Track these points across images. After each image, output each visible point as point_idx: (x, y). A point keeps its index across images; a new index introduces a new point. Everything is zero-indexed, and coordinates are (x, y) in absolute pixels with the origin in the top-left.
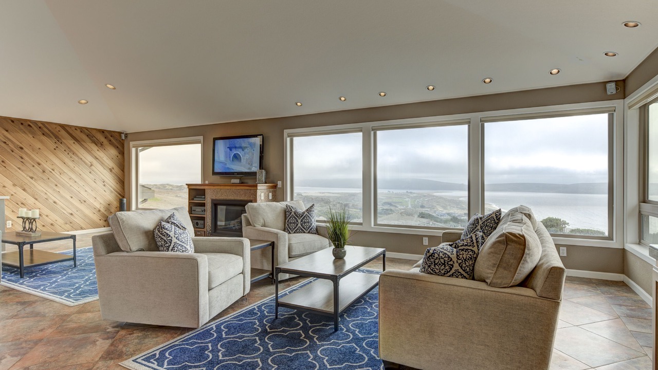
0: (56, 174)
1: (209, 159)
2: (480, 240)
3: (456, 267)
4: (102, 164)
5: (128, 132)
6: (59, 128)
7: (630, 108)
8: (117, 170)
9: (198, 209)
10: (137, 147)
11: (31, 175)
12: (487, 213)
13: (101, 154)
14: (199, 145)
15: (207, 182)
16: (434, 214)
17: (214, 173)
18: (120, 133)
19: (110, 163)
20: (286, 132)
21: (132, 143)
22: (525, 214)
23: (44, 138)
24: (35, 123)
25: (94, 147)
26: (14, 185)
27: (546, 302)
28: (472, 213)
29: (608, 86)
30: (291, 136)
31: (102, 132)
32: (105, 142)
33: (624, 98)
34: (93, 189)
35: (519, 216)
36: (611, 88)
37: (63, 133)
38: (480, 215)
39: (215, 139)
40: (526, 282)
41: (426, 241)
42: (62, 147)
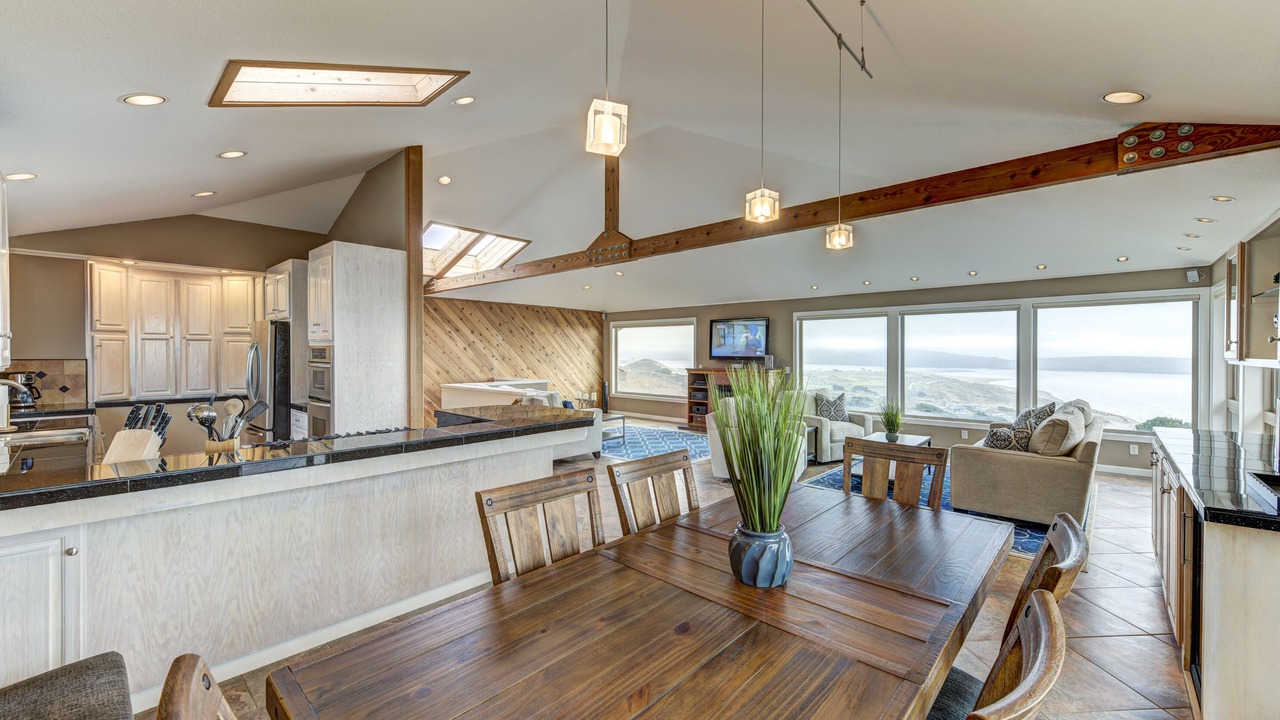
0: (554, 357)
1: (705, 343)
2: (1033, 425)
3: (1014, 442)
4: (587, 345)
5: (609, 312)
6: (557, 312)
7: (1216, 297)
8: (597, 351)
9: (699, 395)
10: (616, 327)
11: (538, 357)
12: (1040, 405)
13: (586, 336)
14: (692, 327)
15: (701, 367)
16: (942, 408)
17: (712, 357)
18: (601, 313)
19: (593, 345)
20: (796, 315)
21: (612, 324)
22: (1079, 408)
23: (547, 323)
24: (541, 308)
25: (581, 329)
26: (528, 368)
27: (1083, 465)
28: (1021, 407)
29: (1189, 274)
30: (801, 320)
31: (587, 312)
32: (589, 323)
33: (1211, 286)
34: (580, 372)
35: (1071, 409)
36: (1193, 276)
37: (560, 316)
38: (1032, 408)
39: (712, 322)
40: (1070, 453)
41: (965, 434)
42: (559, 331)
